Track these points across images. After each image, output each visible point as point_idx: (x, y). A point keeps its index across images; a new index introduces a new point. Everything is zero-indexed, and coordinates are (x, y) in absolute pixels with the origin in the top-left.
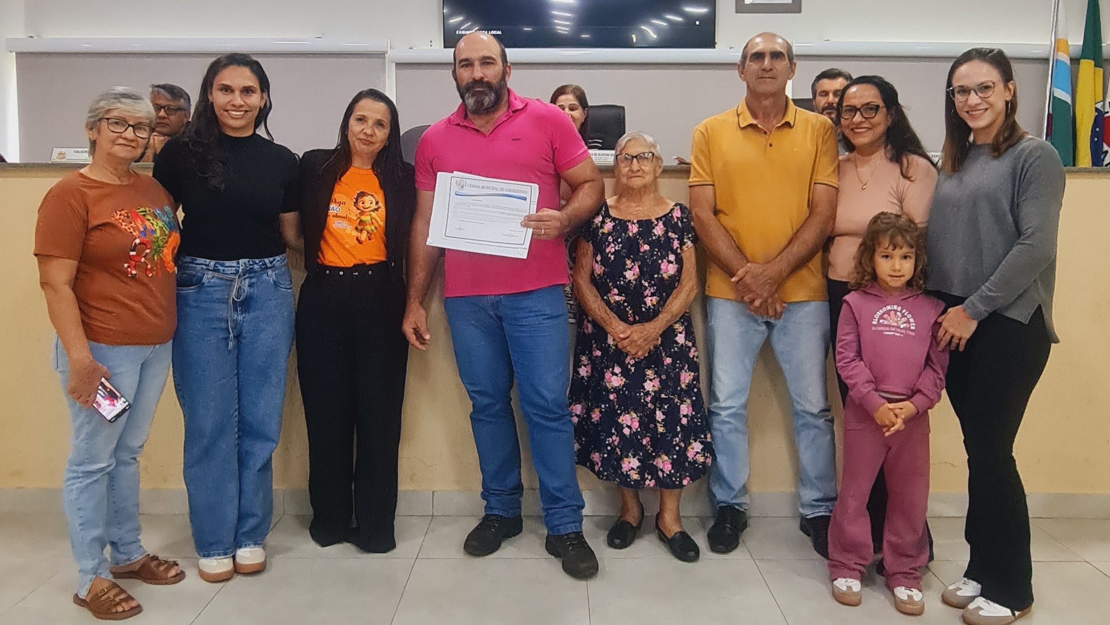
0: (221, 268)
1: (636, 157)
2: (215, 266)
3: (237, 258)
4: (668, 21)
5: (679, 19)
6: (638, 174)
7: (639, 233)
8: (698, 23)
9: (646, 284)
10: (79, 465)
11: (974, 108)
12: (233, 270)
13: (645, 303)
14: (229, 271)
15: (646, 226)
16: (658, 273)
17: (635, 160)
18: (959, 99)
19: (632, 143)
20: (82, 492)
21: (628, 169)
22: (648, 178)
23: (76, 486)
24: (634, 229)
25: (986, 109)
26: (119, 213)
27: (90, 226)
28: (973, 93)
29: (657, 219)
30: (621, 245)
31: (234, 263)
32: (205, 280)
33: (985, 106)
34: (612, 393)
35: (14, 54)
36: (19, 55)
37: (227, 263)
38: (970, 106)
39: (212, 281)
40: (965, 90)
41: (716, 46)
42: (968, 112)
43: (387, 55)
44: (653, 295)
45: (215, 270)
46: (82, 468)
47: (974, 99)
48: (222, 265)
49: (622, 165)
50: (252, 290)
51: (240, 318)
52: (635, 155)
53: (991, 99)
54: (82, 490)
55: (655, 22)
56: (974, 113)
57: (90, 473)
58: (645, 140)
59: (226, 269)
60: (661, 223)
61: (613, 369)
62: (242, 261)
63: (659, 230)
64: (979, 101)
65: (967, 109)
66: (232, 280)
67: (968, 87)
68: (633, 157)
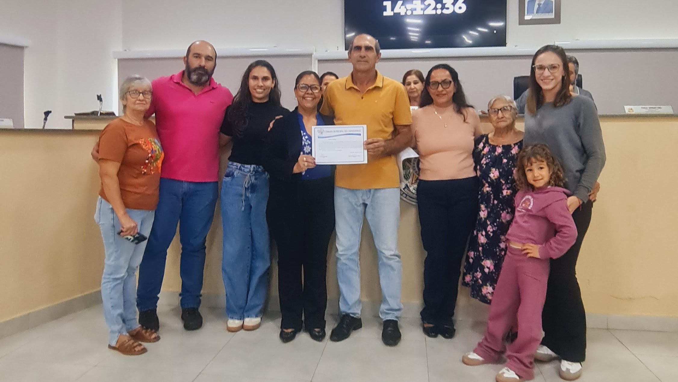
0: (243, 168)
1: (500, 109)
2: (240, 167)
3: (251, 164)
4: (478, 32)
5: (485, 30)
6: (502, 120)
7: (502, 153)
8: (495, 32)
9: (504, 182)
10: (111, 274)
11: (547, 78)
12: (248, 170)
13: (502, 193)
14: (246, 170)
15: (507, 148)
16: (511, 176)
17: (500, 112)
18: (538, 72)
19: (497, 102)
20: (112, 289)
21: (496, 117)
22: (509, 122)
23: (109, 286)
24: (499, 150)
25: (552, 80)
26: (141, 140)
27: (129, 145)
28: (547, 70)
29: (515, 145)
30: (489, 160)
31: (249, 166)
32: (235, 174)
33: (552, 78)
34: (480, 246)
35: (117, 60)
36: (120, 60)
37: (246, 166)
38: (544, 77)
39: (238, 174)
40: (542, 68)
41: (507, 45)
42: (542, 80)
43: (313, 56)
44: (508, 189)
45: (240, 169)
46: (112, 277)
47: (547, 73)
48: (244, 167)
49: (492, 116)
50: (256, 181)
51: (250, 196)
52: (499, 108)
53: (556, 74)
54: (113, 289)
55: (471, 32)
56: (546, 81)
57: (117, 279)
58: (506, 99)
59: (245, 169)
60: (516, 147)
61: (482, 232)
62: (253, 166)
63: (515, 151)
64: (550, 74)
65: (542, 78)
66: (246, 175)
67: (544, 66)
68: (498, 110)
